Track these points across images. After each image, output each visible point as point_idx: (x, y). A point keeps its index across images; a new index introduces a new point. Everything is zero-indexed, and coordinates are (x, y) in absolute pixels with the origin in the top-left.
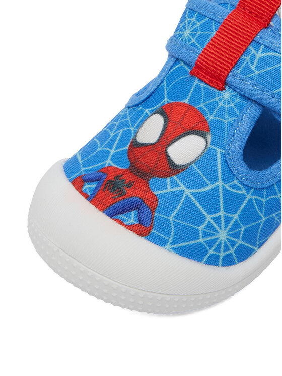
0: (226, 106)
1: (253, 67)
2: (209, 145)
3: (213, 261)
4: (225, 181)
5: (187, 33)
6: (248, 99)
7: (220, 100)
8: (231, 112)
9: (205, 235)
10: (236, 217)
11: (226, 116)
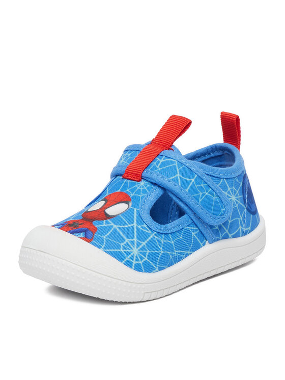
0: (141, 189)
1: (158, 167)
2: (130, 207)
3: (129, 264)
4: (138, 223)
5: (122, 161)
6: (155, 184)
7: (138, 186)
8: (144, 191)
9: (124, 248)
10: (144, 243)
11: (141, 193)
